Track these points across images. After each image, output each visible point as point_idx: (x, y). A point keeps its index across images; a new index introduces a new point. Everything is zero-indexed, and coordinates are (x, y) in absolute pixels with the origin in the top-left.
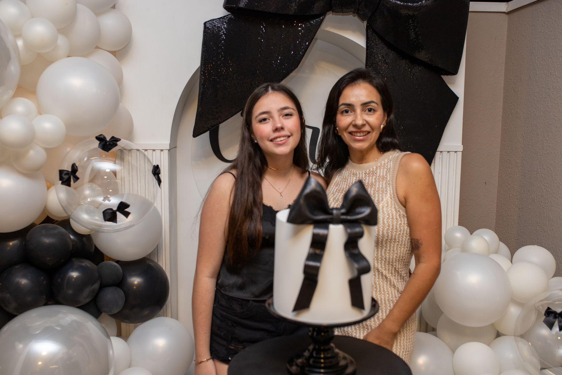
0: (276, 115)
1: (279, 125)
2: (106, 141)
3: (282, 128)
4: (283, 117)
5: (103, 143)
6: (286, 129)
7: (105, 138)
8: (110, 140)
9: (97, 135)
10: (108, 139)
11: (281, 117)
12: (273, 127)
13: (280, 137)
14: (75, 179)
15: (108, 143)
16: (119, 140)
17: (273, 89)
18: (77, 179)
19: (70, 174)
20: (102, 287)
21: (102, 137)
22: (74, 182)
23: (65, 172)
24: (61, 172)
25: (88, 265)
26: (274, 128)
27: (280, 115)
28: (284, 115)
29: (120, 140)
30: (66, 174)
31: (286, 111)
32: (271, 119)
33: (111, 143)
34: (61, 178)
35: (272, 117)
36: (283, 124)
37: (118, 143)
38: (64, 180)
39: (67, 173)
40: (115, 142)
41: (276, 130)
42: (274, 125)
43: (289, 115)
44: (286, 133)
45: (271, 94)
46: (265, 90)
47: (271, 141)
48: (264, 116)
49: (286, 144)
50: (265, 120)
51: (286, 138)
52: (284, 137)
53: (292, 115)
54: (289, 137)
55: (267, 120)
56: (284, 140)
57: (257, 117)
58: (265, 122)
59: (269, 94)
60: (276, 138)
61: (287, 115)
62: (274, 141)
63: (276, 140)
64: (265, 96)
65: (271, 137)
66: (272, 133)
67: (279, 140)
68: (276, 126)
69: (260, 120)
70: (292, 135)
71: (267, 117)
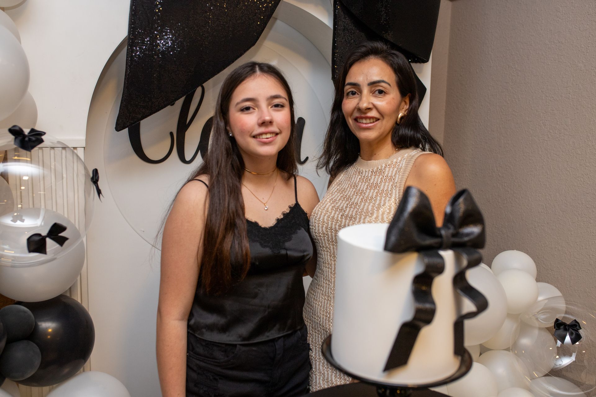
0: (263, 104)
1: (267, 118)
2: (24, 136)
3: (271, 123)
4: (272, 108)
5: (20, 138)
6: (274, 123)
7: (21, 130)
8: (29, 133)
9: (10, 126)
10: (26, 132)
11: (270, 107)
13: (266, 133)
15: (27, 139)
16: (43, 133)
17: (262, 70)
21: (17, 128)
26: (260, 121)
27: (269, 104)
28: (273, 104)
29: (45, 133)
31: (277, 101)
32: (257, 109)
33: (33, 138)
35: (258, 106)
36: (272, 117)
37: (43, 138)
40: (39, 137)
41: (263, 124)
42: (261, 118)
43: (280, 106)
44: (274, 128)
45: (259, 76)
46: (252, 70)
47: (254, 137)
48: (248, 104)
49: (273, 143)
50: (248, 108)
51: (274, 135)
52: (272, 134)
53: (284, 105)
54: (277, 134)
55: (251, 110)
56: (271, 137)
57: (238, 104)
58: (249, 111)
59: (257, 76)
60: (261, 134)
61: (277, 106)
62: (258, 137)
63: (261, 137)
64: (252, 77)
65: (255, 133)
66: (257, 127)
67: (264, 136)
68: (263, 119)
69: (242, 109)
70: (281, 132)
71: (252, 106)
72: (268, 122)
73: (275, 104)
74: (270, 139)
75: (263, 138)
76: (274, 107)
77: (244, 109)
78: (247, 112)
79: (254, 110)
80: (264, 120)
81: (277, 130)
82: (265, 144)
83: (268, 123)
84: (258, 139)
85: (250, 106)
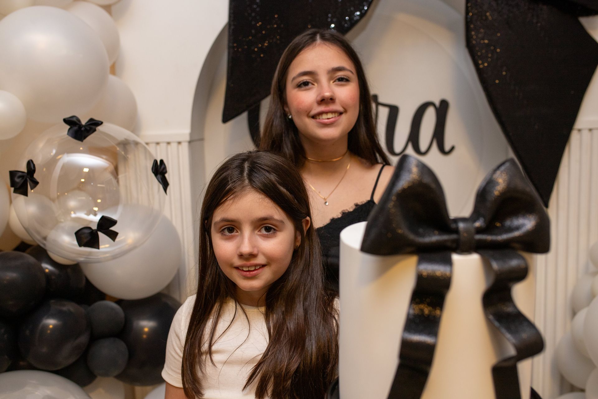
0: (323, 78)
1: (327, 94)
2: (80, 126)
3: (332, 100)
4: (335, 83)
5: (76, 128)
6: (337, 101)
7: (79, 121)
8: (86, 123)
9: (67, 116)
10: (84, 122)
11: (332, 82)
12: (317, 96)
13: (327, 113)
14: (32, 185)
15: (83, 129)
16: (100, 123)
17: (323, 38)
18: (35, 183)
19: (25, 177)
20: (94, 339)
21: (74, 119)
22: (32, 189)
23: (20, 174)
24: (13, 174)
25: (72, 309)
26: (319, 98)
27: (330, 79)
28: (336, 78)
29: (102, 123)
30: (19, 177)
31: (340, 74)
32: (316, 84)
33: (88, 128)
34: (13, 184)
35: (317, 81)
36: (333, 93)
37: (99, 128)
38: (18, 186)
39: (22, 175)
40: (93, 127)
41: (323, 101)
42: (320, 94)
43: (344, 80)
44: (337, 107)
45: (319, 45)
46: (311, 38)
47: (314, 117)
48: (305, 78)
49: (335, 124)
50: (306, 84)
51: (336, 115)
52: (333, 114)
53: (349, 79)
54: (341, 114)
55: (310, 85)
56: (332, 118)
57: (294, 79)
58: (307, 87)
59: (316, 45)
60: (321, 113)
61: (341, 79)
62: (318, 117)
63: (321, 117)
64: (311, 47)
65: (313, 112)
66: (315, 105)
67: (324, 116)
68: (322, 95)
69: (299, 84)
70: (346, 111)
71: (310, 81)
72: (327, 98)
73: (338, 77)
74: (331, 120)
75: (323, 119)
76: (337, 81)
77: (301, 84)
78: (304, 88)
79: (313, 86)
80: (323, 97)
81: (341, 109)
82: (326, 125)
83: (329, 100)
84: (318, 120)
85: (308, 81)
